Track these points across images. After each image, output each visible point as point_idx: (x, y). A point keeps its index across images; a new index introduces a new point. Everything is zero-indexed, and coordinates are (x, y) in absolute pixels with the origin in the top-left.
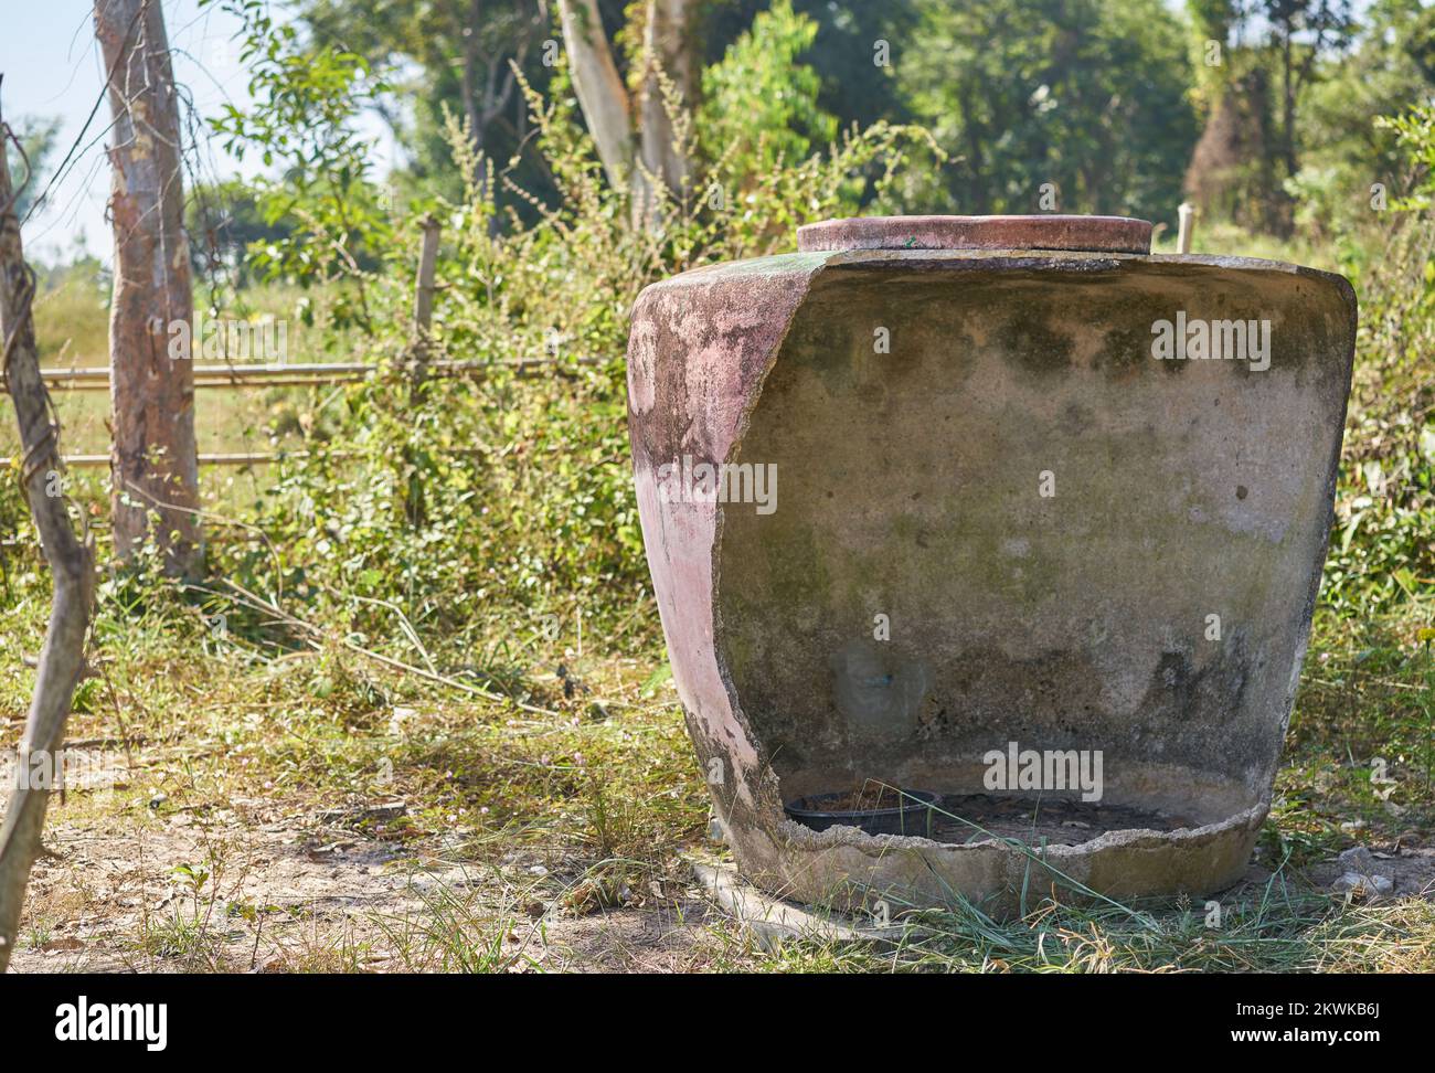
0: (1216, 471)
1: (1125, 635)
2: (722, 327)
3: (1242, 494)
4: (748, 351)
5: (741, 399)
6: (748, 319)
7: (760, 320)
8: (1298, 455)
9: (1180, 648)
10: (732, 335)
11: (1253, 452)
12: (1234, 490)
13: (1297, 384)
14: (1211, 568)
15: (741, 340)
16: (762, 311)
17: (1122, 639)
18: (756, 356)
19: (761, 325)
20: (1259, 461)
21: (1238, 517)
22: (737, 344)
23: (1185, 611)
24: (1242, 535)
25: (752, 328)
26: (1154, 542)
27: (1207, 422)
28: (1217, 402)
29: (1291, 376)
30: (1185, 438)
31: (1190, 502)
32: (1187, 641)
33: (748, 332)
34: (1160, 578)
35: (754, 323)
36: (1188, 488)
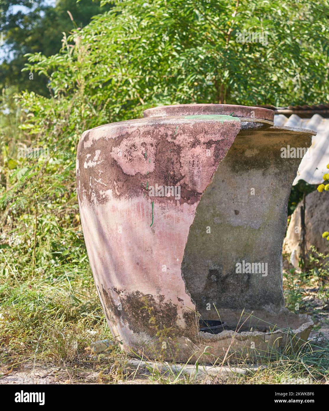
0: (223, 205)
1: (193, 264)
2: (202, 140)
3: (237, 212)
4: (216, 149)
5: (214, 168)
6: (217, 137)
7: (222, 138)
8: (264, 199)
9: (216, 267)
10: (209, 144)
11: (241, 199)
12: (233, 212)
13: (264, 174)
14: (225, 239)
15: (214, 145)
16: (223, 134)
17: (192, 266)
18: (221, 151)
19: (223, 140)
20: (244, 201)
21: (235, 221)
22: (211, 147)
23: (216, 255)
24: (239, 227)
25: (219, 141)
26: (200, 231)
27: (219, 188)
28: (223, 181)
29: (260, 172)
30: (209, 194)
31: (213, 216)
32: (220, 265)
33: (217, 142)
34: (204, 243)
35: (220, 139)
36: (212, 211)
